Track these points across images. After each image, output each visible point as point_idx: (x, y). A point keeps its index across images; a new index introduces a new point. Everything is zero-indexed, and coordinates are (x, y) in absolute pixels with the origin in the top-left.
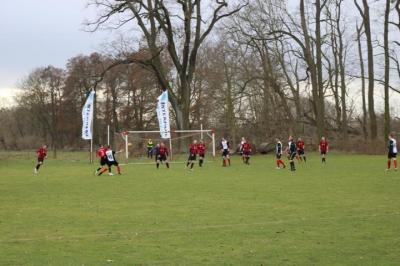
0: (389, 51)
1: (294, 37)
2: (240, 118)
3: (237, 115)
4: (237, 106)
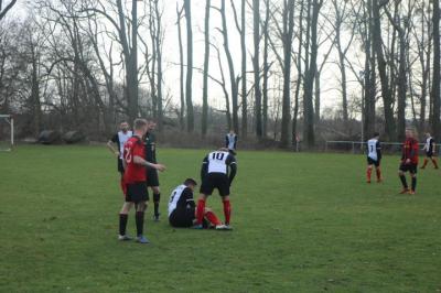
0: (210, 38)
1: (108, 17)
2: (46, 103)
3: (42, 100)
4: (42, 90)
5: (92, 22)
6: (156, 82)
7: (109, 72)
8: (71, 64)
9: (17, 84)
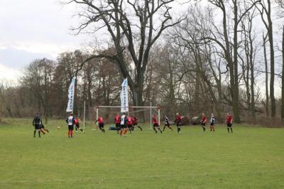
1: (218, 43)
3: (176, 97)
4: (177, 90)
5: (208, 46)
6: (250, 84)
7: (218, 78)
8: (194, 73)
9: (160, 87)
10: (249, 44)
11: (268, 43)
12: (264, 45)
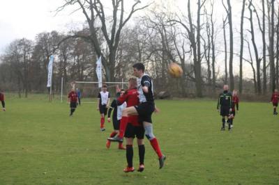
1: (183, 25)
5: (173, 28)
8: (161, 53)
10: (211, 27)
11: (228, 25)
12: (224, 28)
